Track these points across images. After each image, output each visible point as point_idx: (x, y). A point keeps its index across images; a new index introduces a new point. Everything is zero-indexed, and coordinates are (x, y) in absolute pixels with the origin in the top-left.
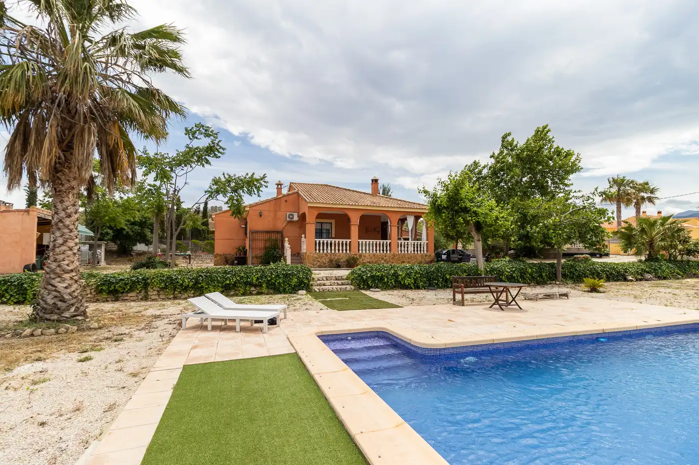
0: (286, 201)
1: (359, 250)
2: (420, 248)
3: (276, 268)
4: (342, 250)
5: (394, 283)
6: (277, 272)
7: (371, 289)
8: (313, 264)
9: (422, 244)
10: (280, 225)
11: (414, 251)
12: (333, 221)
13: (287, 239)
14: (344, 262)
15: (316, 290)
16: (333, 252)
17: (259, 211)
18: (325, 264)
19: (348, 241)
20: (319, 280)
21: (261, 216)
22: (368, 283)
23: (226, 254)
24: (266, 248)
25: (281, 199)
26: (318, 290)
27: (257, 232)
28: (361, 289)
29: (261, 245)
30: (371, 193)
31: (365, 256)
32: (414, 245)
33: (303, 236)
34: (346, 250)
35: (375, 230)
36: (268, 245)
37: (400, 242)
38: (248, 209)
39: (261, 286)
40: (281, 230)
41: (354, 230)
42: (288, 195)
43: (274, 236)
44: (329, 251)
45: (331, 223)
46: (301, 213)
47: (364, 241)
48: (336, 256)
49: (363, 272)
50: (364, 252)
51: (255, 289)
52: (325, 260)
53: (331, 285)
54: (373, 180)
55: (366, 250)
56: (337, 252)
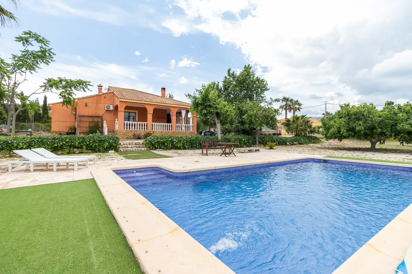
0: (105, 97)
1: (152, 129)
2: (189, 128)
3: (93, 137)
4: (142, 129)
5: (171, 146)
6: (94, 139)
7: (157, 150)
8: (123, 137)
9: (190, 126)
10: (101, 113)
11: (185, 130)
12: (137, 112)
13: (105, 121)
14: (143, 136)
15: (122, 150)
16: (136, 129)
17: (85, 103)
18: (131, 137)
19: (146, 123)
20: (124, 144)
21: (86, 106)
22: (155, 146)
23: (60, 131)
24: (90, 127)
25: (102, 95)
26: (123, 151)
27: (83, 116)
28: (151, 150)
29: (87, 125)
30: (161, 96)
31: (156, 133)
32: (185, 126)
33: (116, 119)
34: (144, 129)
35: (163, 117)
36: (92, 125)
37: (177, 124)
38: (77, 101)
39: (82, 148)
40: (100, 115)
41: (150, 117)
42: (106, 93)
43: (96, 120)
44: (133, 129)
45: (136, 113)
46: (115, 105)
47: (156, 123)
48: (138, 132)
49: (152, 139)
50: (156, 130)
51: (77, 150)
52: (131, 134)
53: (132, 148)
54: (162, 88)
55: (157, 129)
56: (138, 129)
